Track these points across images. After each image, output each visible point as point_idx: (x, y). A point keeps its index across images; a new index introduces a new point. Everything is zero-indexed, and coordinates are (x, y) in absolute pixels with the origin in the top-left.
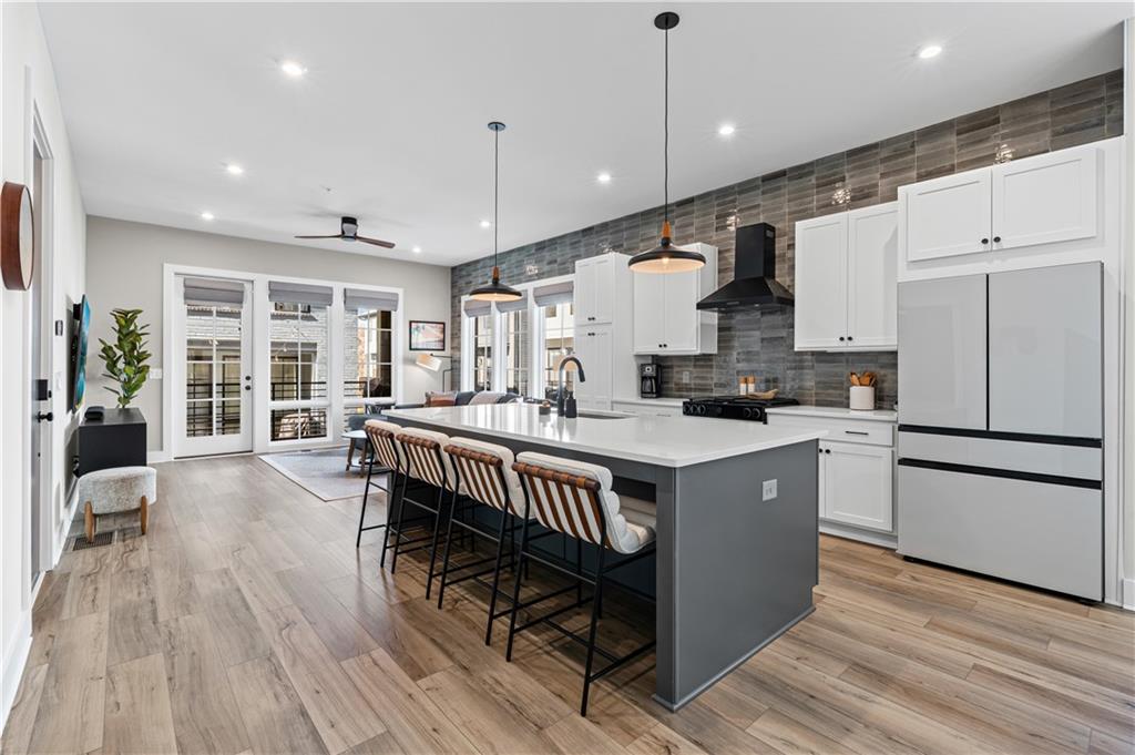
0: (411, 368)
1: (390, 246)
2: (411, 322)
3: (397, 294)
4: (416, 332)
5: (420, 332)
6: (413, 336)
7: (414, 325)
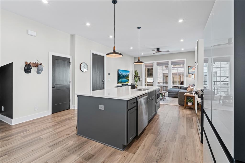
0: (188, 78)
1: (169, 51)
2: (188, 67)
3: (184, 60)
4: (190, 69)
5: (191, 69)
6: (189, 70)
7: (189, 67)
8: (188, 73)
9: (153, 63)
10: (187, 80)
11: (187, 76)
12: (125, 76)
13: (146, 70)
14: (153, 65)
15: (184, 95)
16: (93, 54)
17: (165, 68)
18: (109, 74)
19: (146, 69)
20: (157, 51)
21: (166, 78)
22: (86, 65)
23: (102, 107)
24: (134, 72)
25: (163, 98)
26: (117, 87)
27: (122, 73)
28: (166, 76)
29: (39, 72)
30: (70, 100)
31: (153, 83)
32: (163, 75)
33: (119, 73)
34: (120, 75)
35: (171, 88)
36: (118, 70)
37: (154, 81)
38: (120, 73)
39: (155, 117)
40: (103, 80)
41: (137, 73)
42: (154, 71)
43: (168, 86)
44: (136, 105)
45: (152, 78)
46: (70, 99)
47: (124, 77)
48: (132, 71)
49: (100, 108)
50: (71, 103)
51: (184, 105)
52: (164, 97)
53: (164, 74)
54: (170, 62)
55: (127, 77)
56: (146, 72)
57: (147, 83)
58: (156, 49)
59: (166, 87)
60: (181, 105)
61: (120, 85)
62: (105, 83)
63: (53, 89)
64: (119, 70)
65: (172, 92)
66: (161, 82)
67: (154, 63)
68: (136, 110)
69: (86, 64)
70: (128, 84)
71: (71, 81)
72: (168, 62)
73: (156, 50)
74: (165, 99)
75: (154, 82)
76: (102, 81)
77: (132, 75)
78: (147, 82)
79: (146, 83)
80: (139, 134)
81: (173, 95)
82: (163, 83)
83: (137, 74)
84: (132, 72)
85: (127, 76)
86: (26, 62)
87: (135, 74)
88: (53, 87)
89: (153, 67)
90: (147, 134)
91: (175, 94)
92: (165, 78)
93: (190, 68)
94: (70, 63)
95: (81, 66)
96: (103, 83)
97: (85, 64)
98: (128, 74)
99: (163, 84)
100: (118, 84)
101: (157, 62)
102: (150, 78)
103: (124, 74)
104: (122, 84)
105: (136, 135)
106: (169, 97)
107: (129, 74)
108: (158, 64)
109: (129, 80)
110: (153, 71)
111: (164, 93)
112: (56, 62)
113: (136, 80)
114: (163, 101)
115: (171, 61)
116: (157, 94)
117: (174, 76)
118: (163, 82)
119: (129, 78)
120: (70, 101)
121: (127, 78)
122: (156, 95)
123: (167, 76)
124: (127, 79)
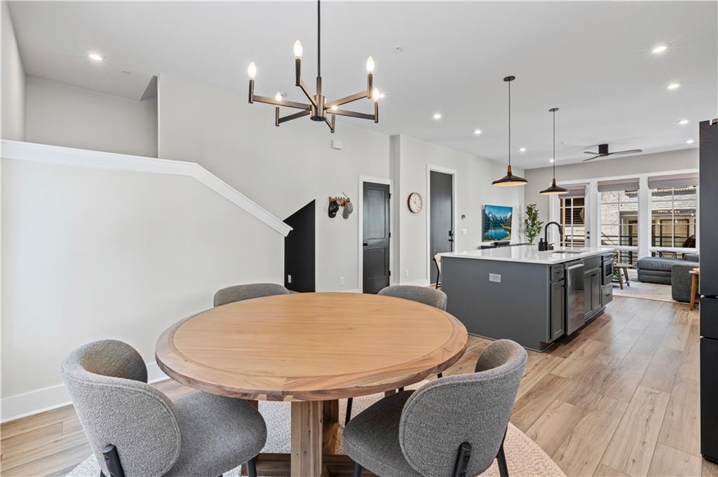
9: (586, 185)
12: (502, 221)
13: (561, 206)
14: (584, 190)
15: (690, 272)
16: (432, 172)
17: (627, 195)
18: (463, 216)
19: (561, 200)
20: (600, 153)
21: (630, 228)
22: (418, 198)
23: (495, 278)
24: (524, 210)
25: (620, 282)
26: (483, 248)
27: (493, 212)
28: (630, 222)
29: (345, 216)
30: (390, 272)
31: (586, 240)
32: (621, 218)
33: (487, 212)
34: (489, 218)
35: (650, 256)
36: (482, 206)
37: (588, 235)
38: (490, 213)
39: (599, 318)
40: (450, 232)
41: (534, 212)
42: (588, 207)
43: (638, 250)
44: (563, 276)
45: (583, 228)
46: (390, 270)
47: (497, 223)
48: (518, 208)
49: (491, 280)
50: (391, 277)
51: (689, 302)
52: (624, 281)
53: (621, 213)
54: (644, 179)
55: (507, 223)
56: (561, 209)
57: (564, 240)
58: (598, 148)
59: (631, 253)
60: (679, 301)
61: (488, 243)
62: (456, 238)
63: (365, 247)
64: (485, 205)
65: (653, 269)
66: (611, 238)
67: (589, 183)
68: (564, 286)
69: (419, 195)
70: (509, 242)
71: (391, 232)
72: (639, 178)
73: (597, 150)
74: (628, 285)
75: (588, 238)
76: (448, 233)
77: (520, 219)
78: (564, 238)
79: (561, 241)
80: (569, 333)
81: (656, 277)
82: (621, 241)
83: (535, 215)
84: (520, 210)
85: (506, 220)
86: (330, 198)
87: (529, 215)
88: (364, 245)
89: (584, 195)
90: (585, 340)
91: (662, 272)
92: (625, 227)
94: (390, 195)
95: (410, 200)
96: (450, 238)
97: (417, 195)
98: (509, 214)
99: (621, 245)
100: (483, 241)
101: (599, 182)
102: (574, 228)
103: (499, 215)
104: (493, 242)
105: (563, 333)
106: (641, 280)
107: (511, 217)
108: (602, 187)
109: (510, 232)
110: (586, 206)
111: (625, 268)
112: (369, 194)
113: (533, 233)
114: (622, 289)
115: (649, 178)
116: (605, 264)
117: (661, 221)
118: (618, 239)
119: (511, 226)
120: (390, 275)
121: (506, 226)
122: (602, 266)
123: (636, 222)
124: (506, 230)
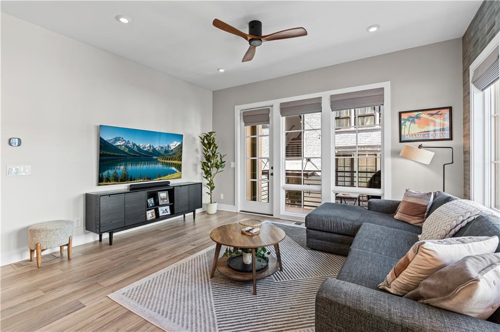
0: (400, 161)
2: (400, 113)
3: (382, 89)
4: (408, 123)
5: (413, 121)
6: (403, 127)
7: (404, 116)
8: (401, 141)
9: (270, 108)
10: (394, 168)
11: (395, 154)
12: (156, 154)
14: (268, 114)
31: (270, 177)
34: (115, 147)
37: (272, 171)
38: (116, 139)
42: (271, 135)
47: (144, 156)
55: (169, 156)
61: (115, 188)
64: (100, 126)
65: (321, 227)
67: (272, 106)
70: (169, 182)
72: (320, 98)
75: (272, 174)
85: (166, 152)
89: (268, 121)
91: (337, 236)
93: (408, 120)
98: (174, 145)
101: (281, 104)
106: (312, 250)
107: (180, 147)
108: (285, 110)
115: (331, 96)
119: (180, 160)
121: (167, 159)
